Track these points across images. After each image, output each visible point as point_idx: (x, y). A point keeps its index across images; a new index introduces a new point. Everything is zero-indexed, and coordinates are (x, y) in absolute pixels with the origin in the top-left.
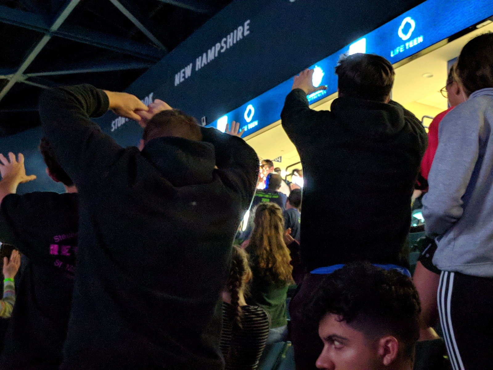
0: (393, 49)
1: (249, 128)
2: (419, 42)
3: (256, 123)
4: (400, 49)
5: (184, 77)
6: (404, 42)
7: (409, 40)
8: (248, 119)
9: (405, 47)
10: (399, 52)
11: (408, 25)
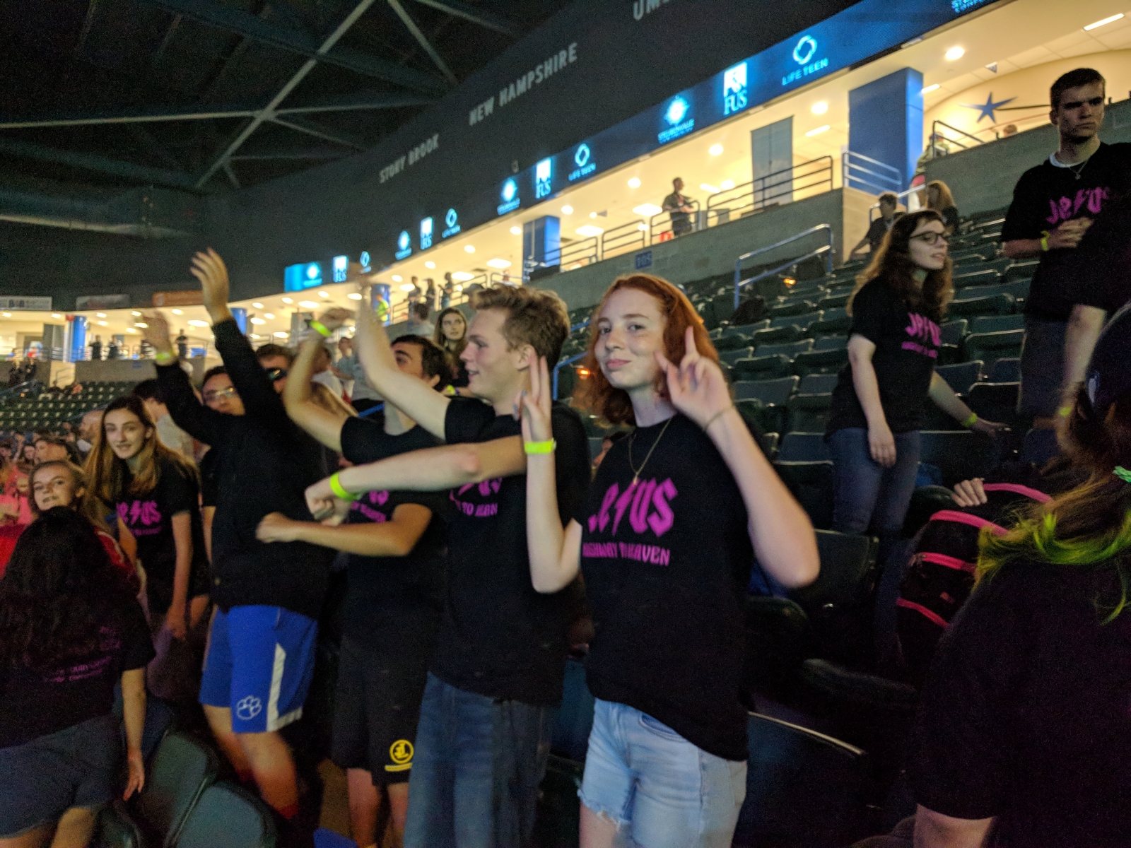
0: (786, 75)
1: (583, 174)
2: (822, 67)
3: (593, 167)
4: (796, 75)
5: (483, 114)
6: (801, 67)
7: (808, 64)
8: (581, 163)
9: (802, 72)
10: (795, 79)
11: (807, 47)
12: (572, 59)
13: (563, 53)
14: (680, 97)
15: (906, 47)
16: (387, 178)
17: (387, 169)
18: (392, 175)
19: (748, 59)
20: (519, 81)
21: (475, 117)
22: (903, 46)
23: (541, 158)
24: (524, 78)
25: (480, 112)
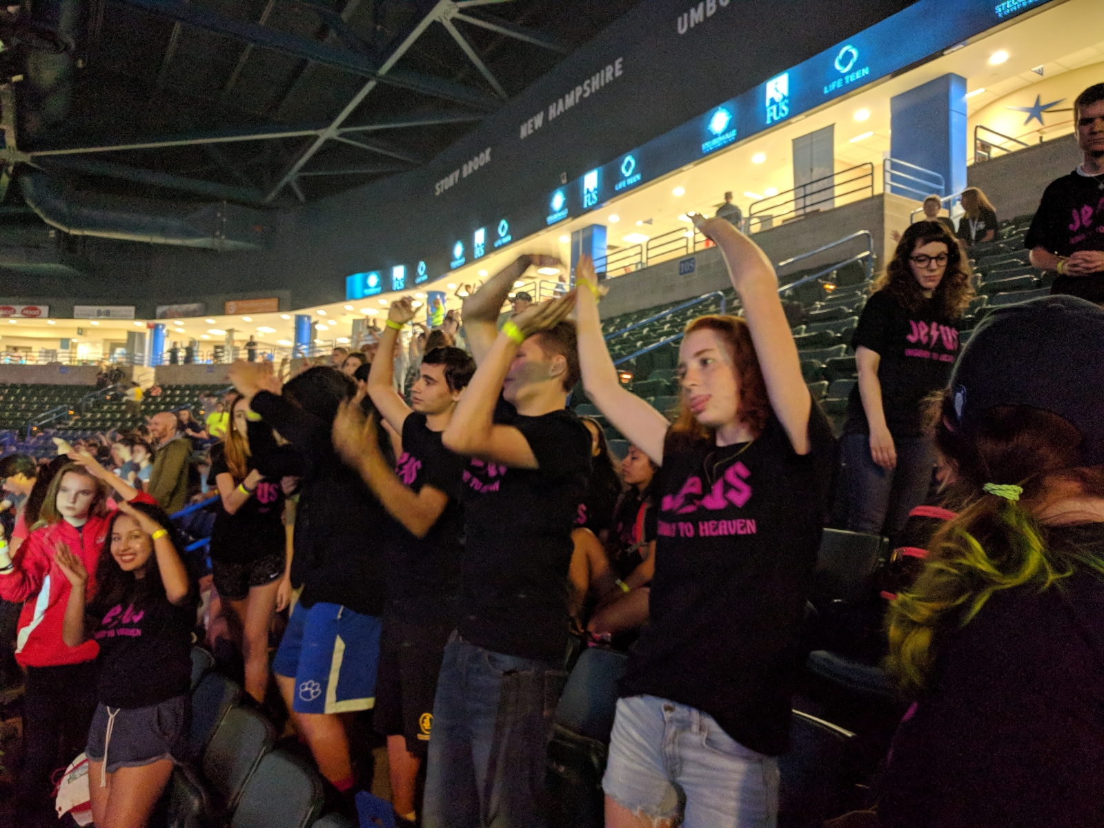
0: (828, 83)
1: (628, 184)
2: (863, 75)
3: (638, 177)
4: (839, 84)
5: (533, 128)
6: (843, 76)
7: (849, 73)
8: (627, 174)
9: (844, 81)
10: (836, 88)
11: (848, 55)
12: (618, 73)
13: (609, 68)
14: (723, 108)
15: (948, 54)
16: (442, 190)
17: (442, 182)
18: (446, 188)
19: (790, 70)
20: (567, 96)
21: (525, 131)
22: (945, 53)
23: (590, 169)
24: (572, 93)
25: (530, 126)
